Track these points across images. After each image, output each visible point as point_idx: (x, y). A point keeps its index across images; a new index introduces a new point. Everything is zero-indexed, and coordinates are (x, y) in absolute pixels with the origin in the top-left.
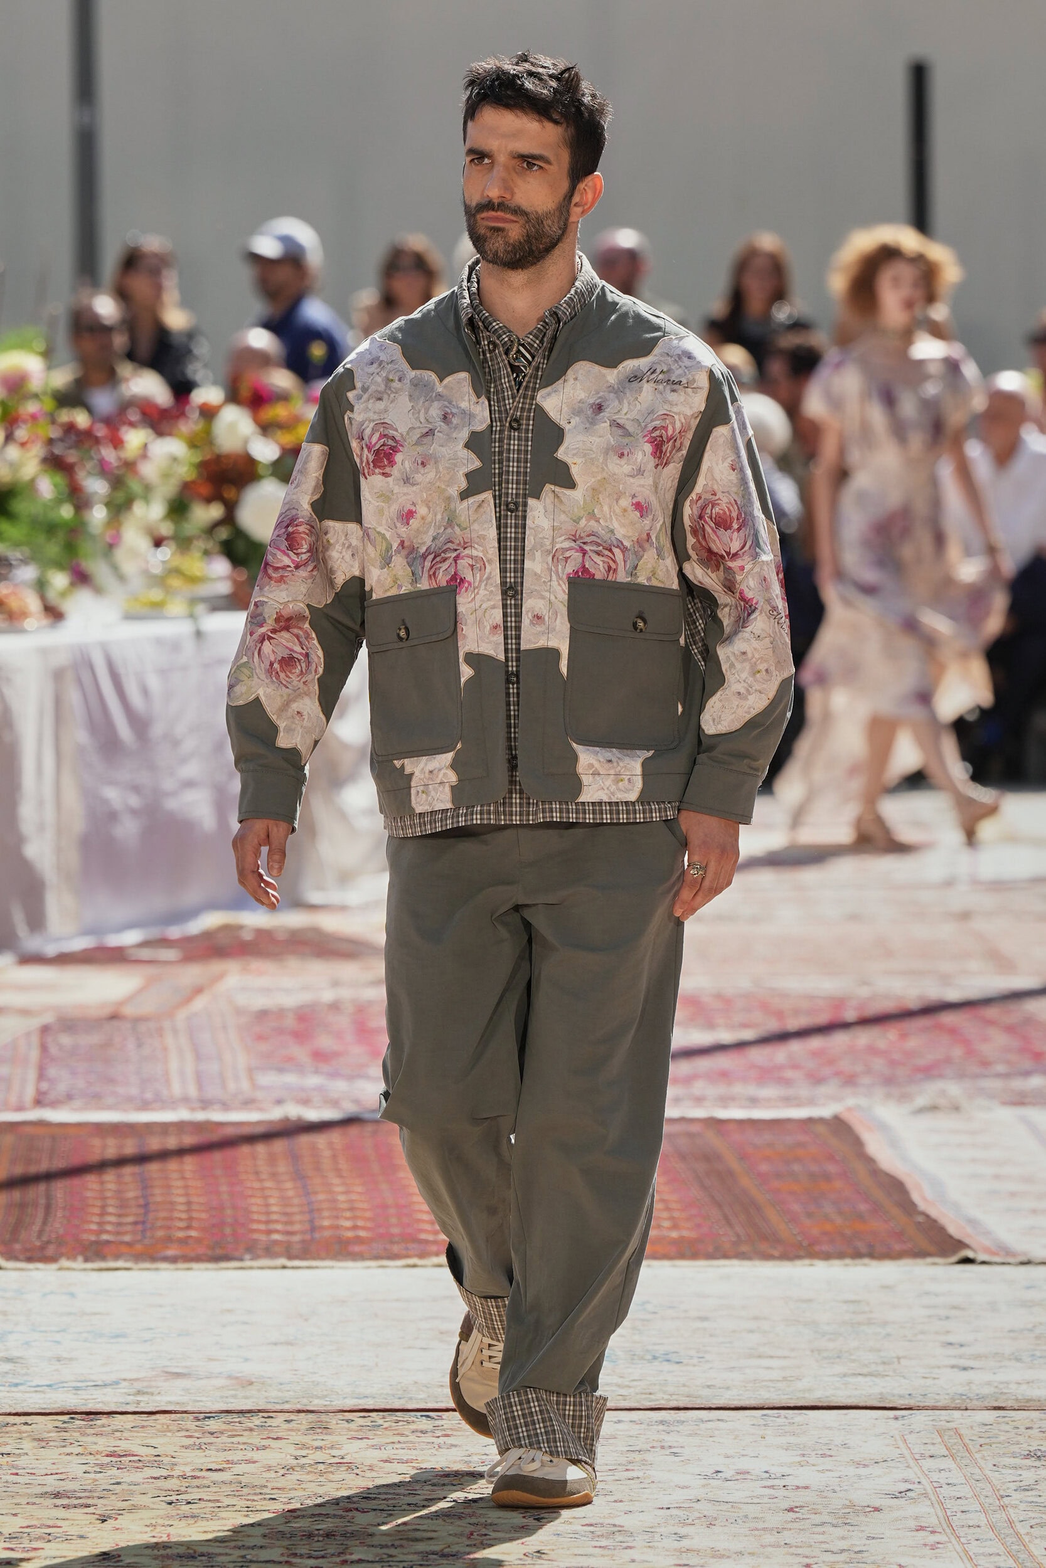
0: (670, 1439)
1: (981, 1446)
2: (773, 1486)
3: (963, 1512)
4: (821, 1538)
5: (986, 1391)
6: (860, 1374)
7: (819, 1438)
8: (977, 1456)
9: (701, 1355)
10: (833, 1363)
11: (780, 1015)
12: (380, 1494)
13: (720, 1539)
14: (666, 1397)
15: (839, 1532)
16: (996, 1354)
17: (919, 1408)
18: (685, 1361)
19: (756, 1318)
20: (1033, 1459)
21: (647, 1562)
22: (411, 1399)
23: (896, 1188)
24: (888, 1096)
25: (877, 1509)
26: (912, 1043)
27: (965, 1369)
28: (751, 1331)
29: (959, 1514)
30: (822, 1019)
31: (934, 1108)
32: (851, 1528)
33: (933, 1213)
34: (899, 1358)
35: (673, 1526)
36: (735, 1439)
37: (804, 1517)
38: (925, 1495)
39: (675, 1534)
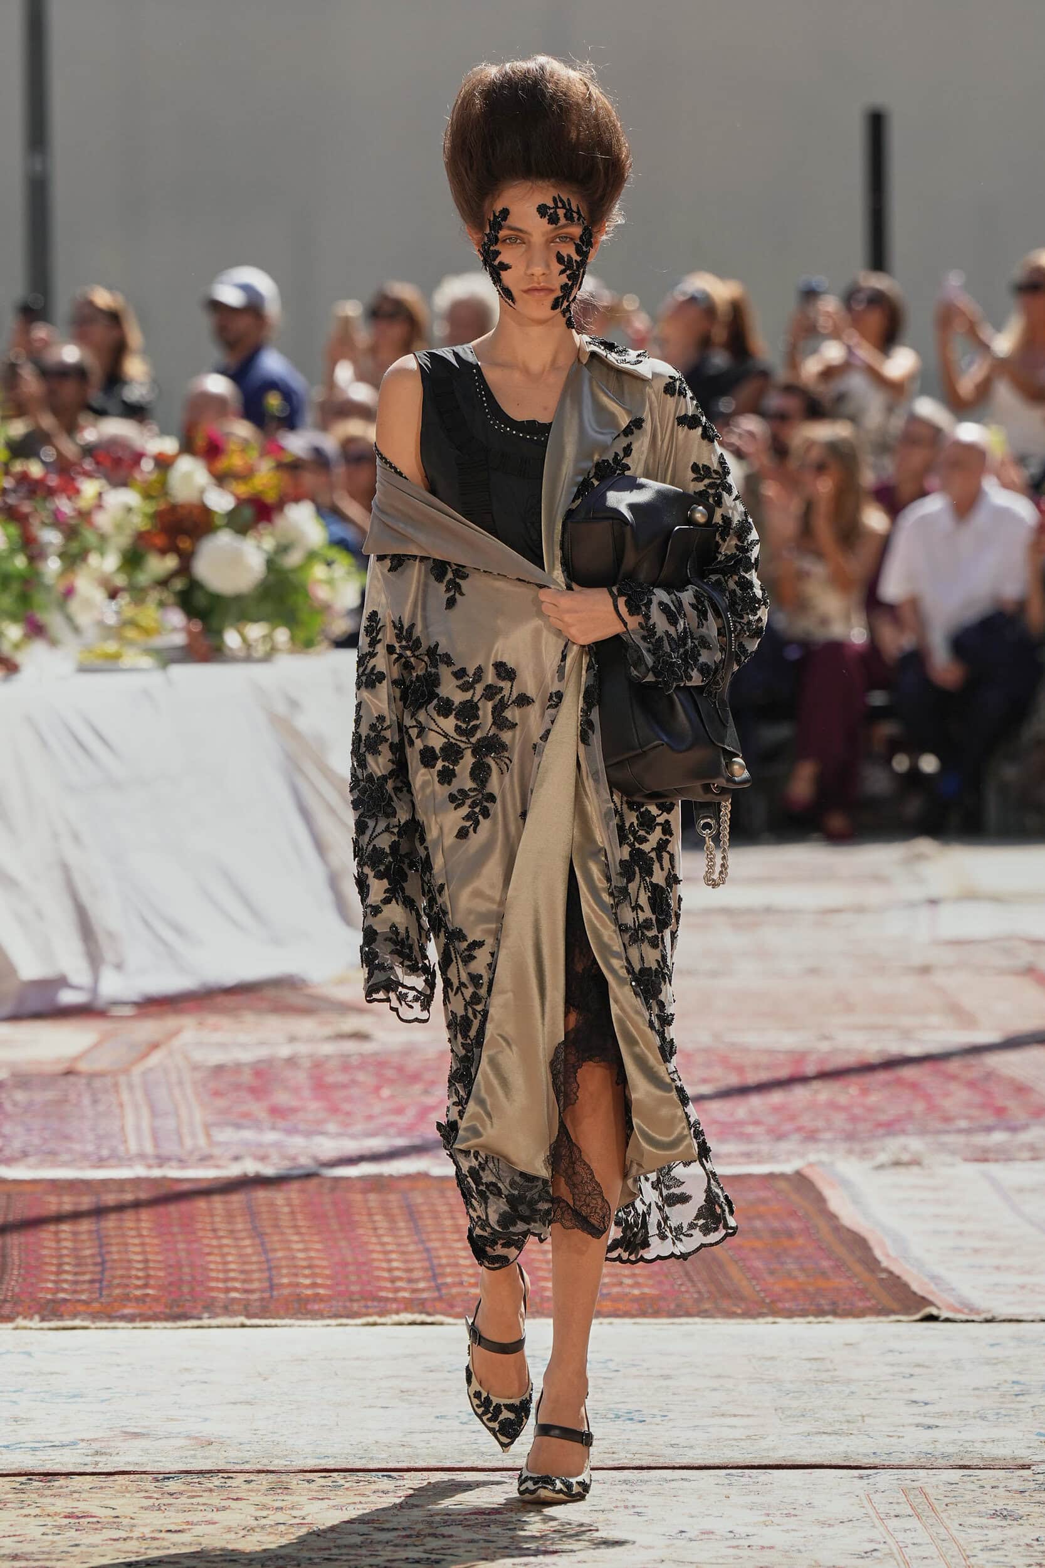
0: (633, 1499)
1: (946, 1505)
2: (738, 1546)
5: (951, 1449)
6: (824, 1433)
7: (784, 1497)
8: (944, 1515)
9: (664, 1414)
10: (797, 1422)
11: (740, 1069)
12: (341, 1555)
14: (629, 1456)
16: (961, 1412)
17: (884, 1467)
18: (648, 1420)
19: (719, 1376)
20: (999, 1518)
22: (372, 1458)
23: (858, 1243)
24: (850, 1152)
26: (873, 1099)
27: (929, 1427)
28: (715, 1390)
30: (783, 1073)
31: (897, 1164)
33: (897, 1271)
34: (863, 1417)
36: (699, 1498)
38: (891, 1555)
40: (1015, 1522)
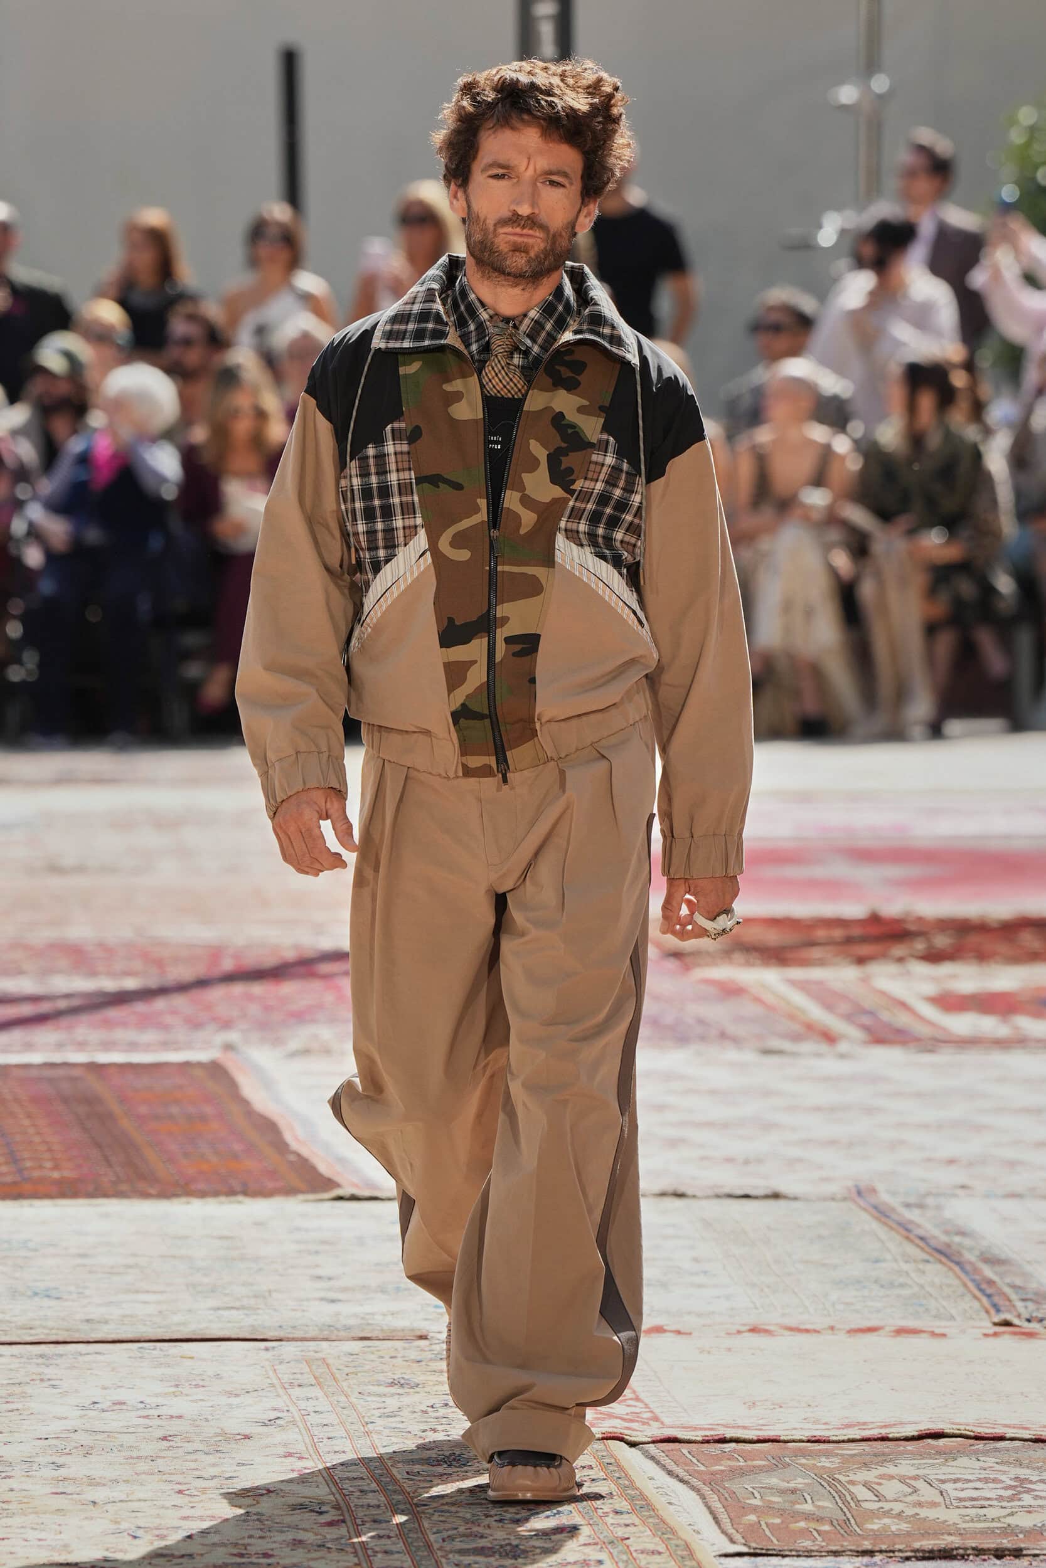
0: (50, 1372)
1: (347, 1375)
2: (148, 1416)
3: (329, 1438)
4: (193, 1465)
5: (352, 1322)
6: (232, 1308)
7: (193, 1369)
8: (344, 1384)
9: (81, 1290)
10: (207, 1297)
11: (159, 963)
13: (96, 1467)
14: (46, 1331)
15: (211, 1459)
16: (364, 1287)
17: (289, 1340)
18: (65, 1297)
20: (396, 1387)
21: (25, 1490)
23: (269, 1128)
24: (263, 1040)
25: (247, 1437)
27: (333, 1301)
29: (325, 1440)
31: (306, 1052)
32: (222, 1455)
33: (305, 1152)
34: (270, 1291)
35: (51, 1455)
36: (112, 1371)
37: (177, 1445)
38: (293, 1422)
39: (53, 1463)
40: (412, 1390)
